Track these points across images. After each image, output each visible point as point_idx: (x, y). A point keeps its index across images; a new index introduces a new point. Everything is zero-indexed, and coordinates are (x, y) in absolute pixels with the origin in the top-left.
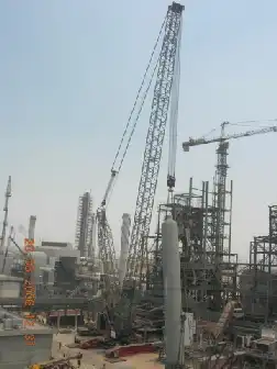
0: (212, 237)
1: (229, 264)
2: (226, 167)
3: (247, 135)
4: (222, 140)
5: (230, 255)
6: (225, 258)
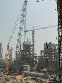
0: (32, 51)
2: (34, 36)
3: (39, 29)
4: (33, 30)
6: (35, 55)
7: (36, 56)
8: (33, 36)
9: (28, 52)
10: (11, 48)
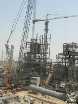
0: (43, 54)
1: (49, 62)
3: (55, 19)
5: (49, 59)
6: (48, 60)
7: (50, 61)
8: (46, 30)
9: (37, 55)
10: (12, 46)
